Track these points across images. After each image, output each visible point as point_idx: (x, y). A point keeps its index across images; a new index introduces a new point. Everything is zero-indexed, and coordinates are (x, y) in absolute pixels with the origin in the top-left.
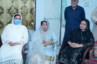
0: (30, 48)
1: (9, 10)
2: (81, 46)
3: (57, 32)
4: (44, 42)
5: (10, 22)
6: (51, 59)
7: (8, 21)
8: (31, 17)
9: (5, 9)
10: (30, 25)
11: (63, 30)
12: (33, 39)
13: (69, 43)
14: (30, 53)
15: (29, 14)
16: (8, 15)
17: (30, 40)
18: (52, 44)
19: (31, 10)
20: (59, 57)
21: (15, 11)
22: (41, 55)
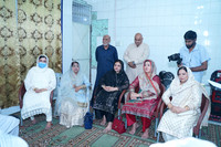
0: (59, 94)
1: (32, 51)
2: (116, 89)
3: (88, 75)
6: (83, 105)
8: (57, 58)
9: (28, 50)
11: (94, 72)
13: (103, 86)
15: (55, 54)
16: (32, 56)
19: (58, 50)
20: (92, 103)
21: (39, 52)
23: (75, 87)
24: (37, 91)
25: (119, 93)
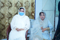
0: (32, 33)
1: (16, 4)
4: (42, 28)
7: (16, 13)
8: (32, 9)
9: (13, 4)
10: (32, 16)
12: (34, 26)
15: (30, 7)
16: (16, 8)
17: (31, 27)
18: (49, 30)
19: (32, 4)
21: (20, 5)
22: (40, 39)
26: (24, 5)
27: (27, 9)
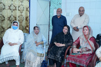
0: (26, 47)
1: (9, 18)
2: (64, 45)
5: (10, 27)
6: (41, 55)
7: (9, 26)
8: (26, 23)
9: (6, 17)
10: (26, 30)
13: (55, 43)
14: (25, 51)
16: (9, 22)
18: (42, 44)
19: (27, 18)
21: (14, 19)
22: (34, 53)
23: (36, 43)
24: (11, 44)
25: (65, 48)
26: (18, 18)
27: (21, 23)
